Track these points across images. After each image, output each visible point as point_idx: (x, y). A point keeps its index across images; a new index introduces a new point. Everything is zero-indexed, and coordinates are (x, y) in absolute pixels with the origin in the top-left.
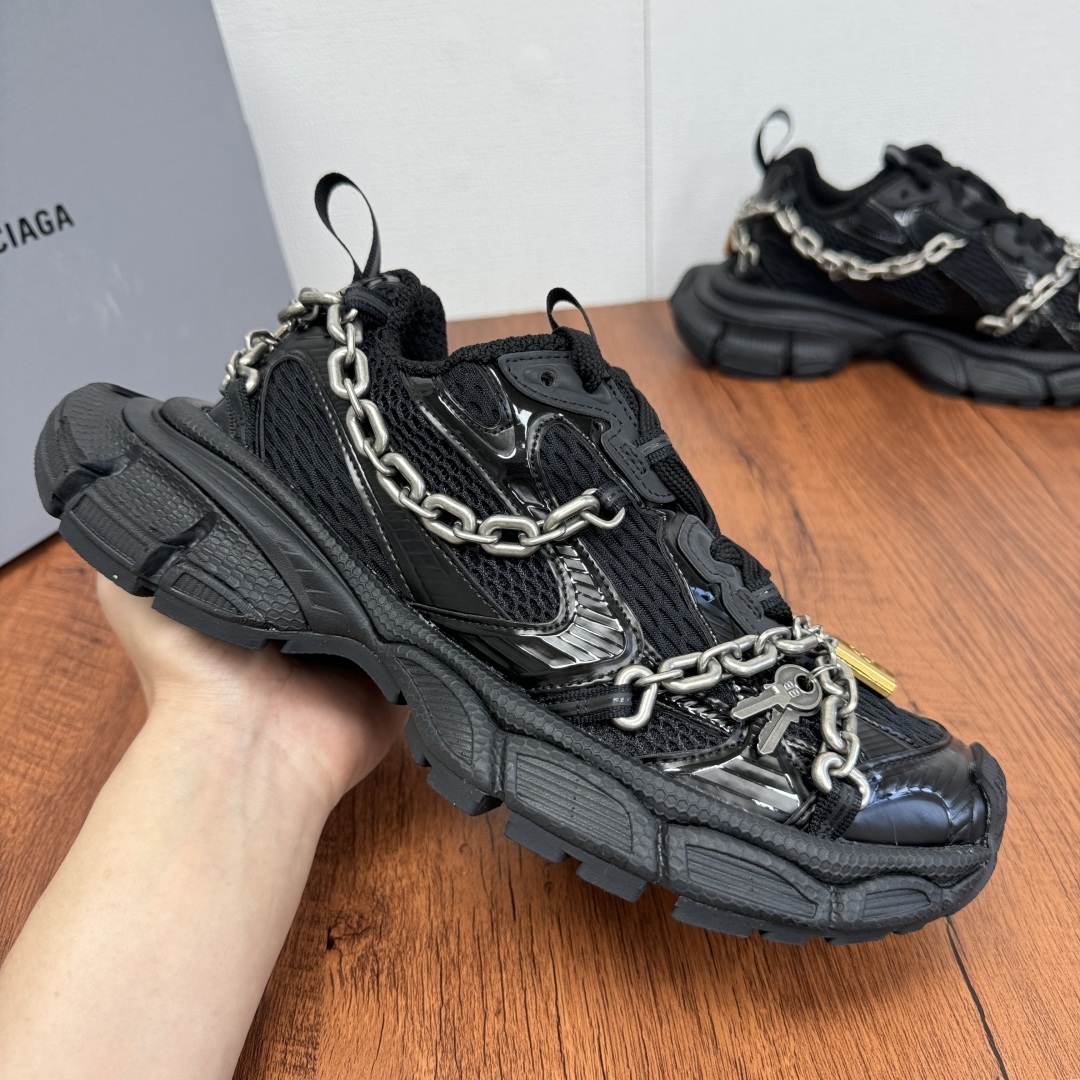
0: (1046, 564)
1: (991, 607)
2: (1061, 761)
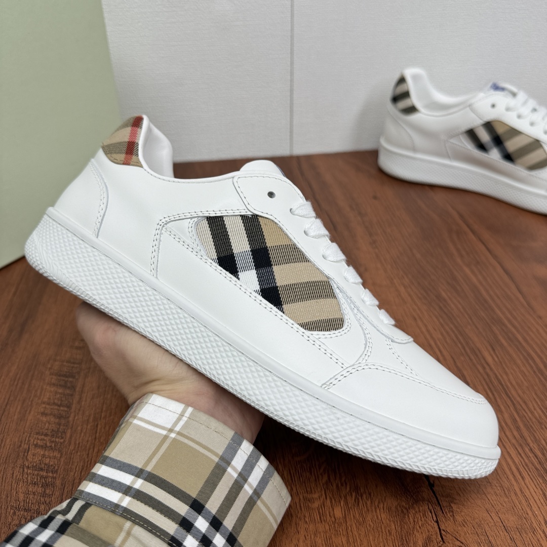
0: (520, 343)
1: (488, 375)
2: (536, 498)
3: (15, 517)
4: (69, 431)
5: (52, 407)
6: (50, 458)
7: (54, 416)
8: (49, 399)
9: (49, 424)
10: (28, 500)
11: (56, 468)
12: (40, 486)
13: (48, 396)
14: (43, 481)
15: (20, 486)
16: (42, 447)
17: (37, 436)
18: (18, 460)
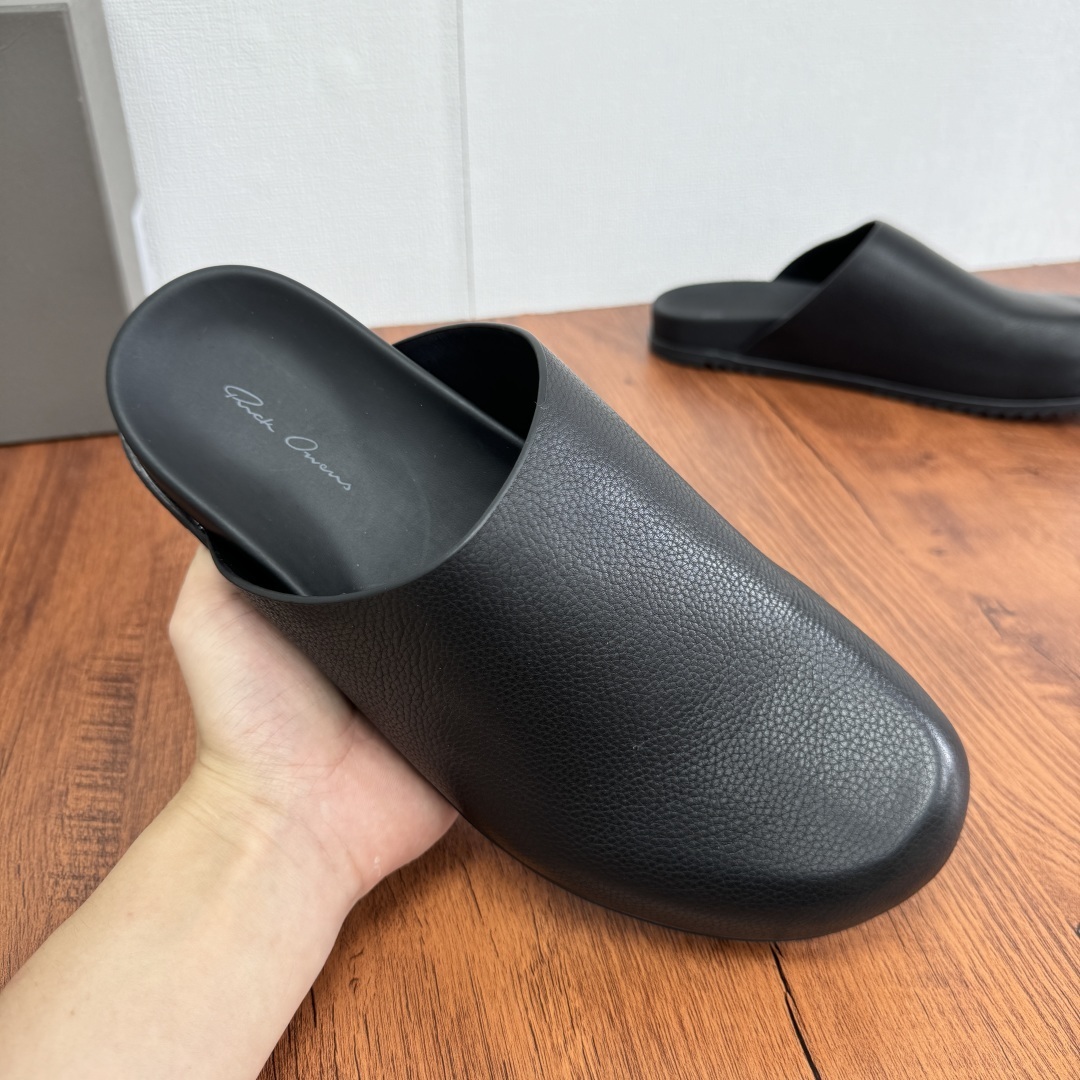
3: (59, 889)
4: (134, 760)
5: (99, 727)
6: (106, 801)
7: (105, 740)
8: (92, 715)
9: (98, 752)
10: (77, 863)
11: (119, 814)
12: (95, 841)
13: (89, 711)
14: (100, 835)
15: (61, 844)
16: (89, 786)
17: (79, 772)
18: (52, 808)
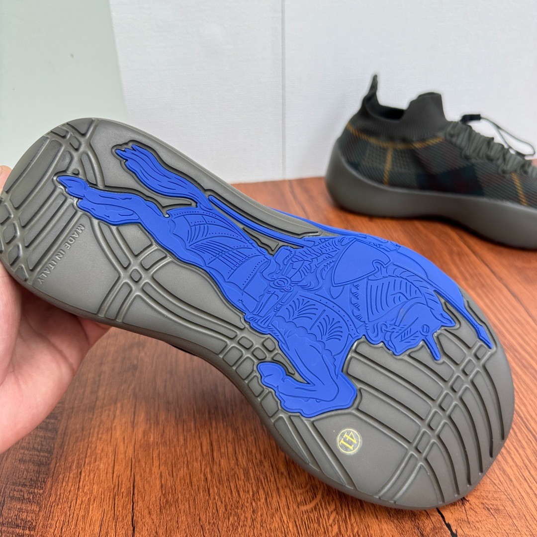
4: (50, 479)
5: (31, 452)
6: (27, 513)
7: (34, 463)
9: (28, 472)
11: (34, 524)
16: (19, 499)
17: (13, 487)
